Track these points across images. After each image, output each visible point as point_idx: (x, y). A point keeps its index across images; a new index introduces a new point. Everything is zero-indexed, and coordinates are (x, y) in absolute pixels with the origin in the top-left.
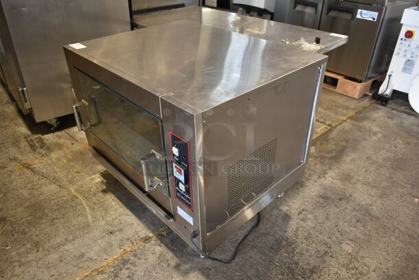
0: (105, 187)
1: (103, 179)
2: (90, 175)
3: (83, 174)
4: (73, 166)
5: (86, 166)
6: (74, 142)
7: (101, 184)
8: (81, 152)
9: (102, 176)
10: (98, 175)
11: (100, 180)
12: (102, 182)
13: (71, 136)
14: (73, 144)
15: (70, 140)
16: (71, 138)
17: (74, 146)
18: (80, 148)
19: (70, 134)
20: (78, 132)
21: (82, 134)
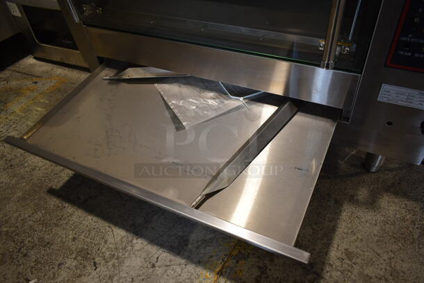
8: (59, 90)
13: (25, 74)
14: (36, 83)
15: (25, 78)
16: (26, 76)
17: (40, 84)
18: (51, 84)
19: (20, 71)
20: (33, 65)
21: (41, 66)
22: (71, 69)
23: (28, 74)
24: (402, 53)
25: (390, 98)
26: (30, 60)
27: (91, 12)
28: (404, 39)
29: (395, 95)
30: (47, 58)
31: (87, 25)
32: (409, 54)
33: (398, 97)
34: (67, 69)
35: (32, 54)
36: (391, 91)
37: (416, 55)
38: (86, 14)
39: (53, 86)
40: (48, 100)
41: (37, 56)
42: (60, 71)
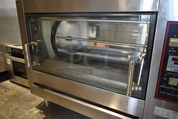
0: (44, 116)
1: (40, 110)
2: (28, 110)
3: (21, 109)
4: (11, 106)
5: (22, 104)
6: (6, 90)
7: (40, 114)
8: (15, 96)
9: (38, 108)
10: (34, 108)
11: (38, 112)
12: (40, 113)
13: (3, 87)
14: (6, 91)
15: (3, 89)
16: (3, 88)
17: (7, 92)
18: (12, 93)
19: (2, 86)
20: (8, 84)
21: (12, 85)
22: (23, 88)
23: (4, 87)
24: (161, 92)
25: (160, 113)
26: (8, 82)
27: (36, 64)
28: (161, 86)
29: (162, 112)
30: (15, 82)
31: (33, 69)
32: (165, 93)
33: (163, 113)
34: (22, 87)
35: (10, 79)
36: (160, 110)
37: (168, 94)
38: (34, 65)
39: (13, 94)
40: (8, 100)
41: (11, 80)
42: (19, 88)
